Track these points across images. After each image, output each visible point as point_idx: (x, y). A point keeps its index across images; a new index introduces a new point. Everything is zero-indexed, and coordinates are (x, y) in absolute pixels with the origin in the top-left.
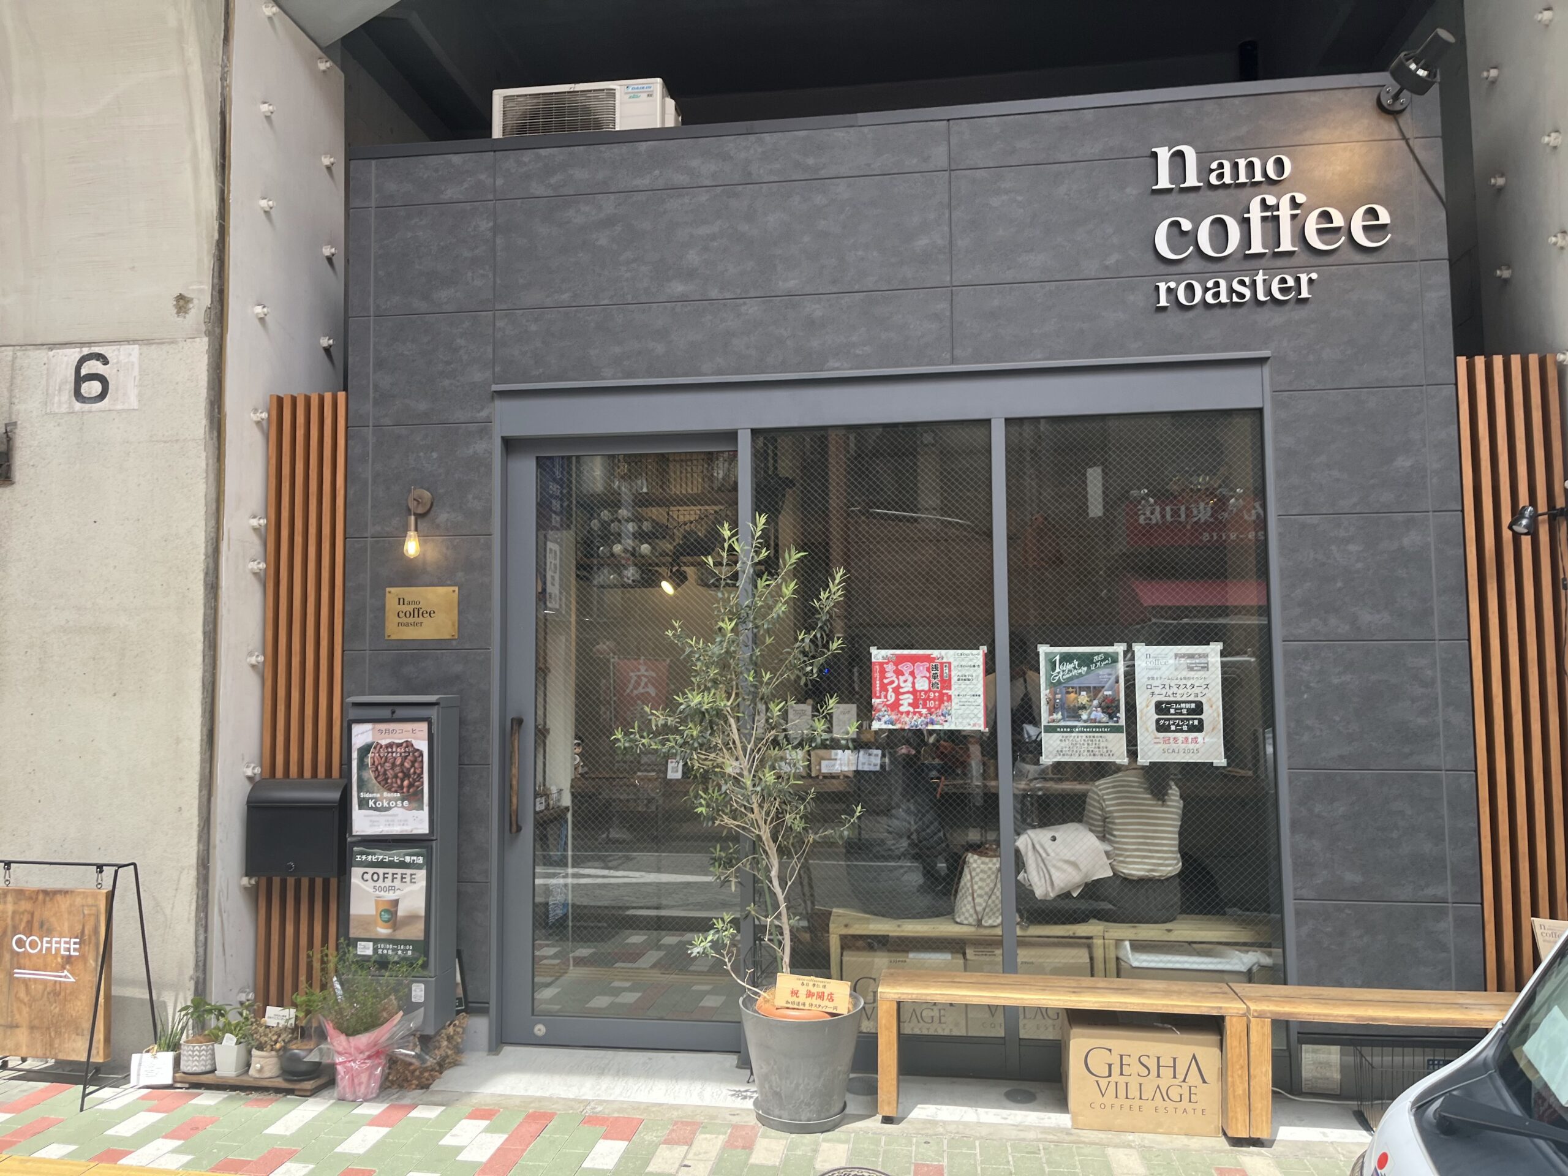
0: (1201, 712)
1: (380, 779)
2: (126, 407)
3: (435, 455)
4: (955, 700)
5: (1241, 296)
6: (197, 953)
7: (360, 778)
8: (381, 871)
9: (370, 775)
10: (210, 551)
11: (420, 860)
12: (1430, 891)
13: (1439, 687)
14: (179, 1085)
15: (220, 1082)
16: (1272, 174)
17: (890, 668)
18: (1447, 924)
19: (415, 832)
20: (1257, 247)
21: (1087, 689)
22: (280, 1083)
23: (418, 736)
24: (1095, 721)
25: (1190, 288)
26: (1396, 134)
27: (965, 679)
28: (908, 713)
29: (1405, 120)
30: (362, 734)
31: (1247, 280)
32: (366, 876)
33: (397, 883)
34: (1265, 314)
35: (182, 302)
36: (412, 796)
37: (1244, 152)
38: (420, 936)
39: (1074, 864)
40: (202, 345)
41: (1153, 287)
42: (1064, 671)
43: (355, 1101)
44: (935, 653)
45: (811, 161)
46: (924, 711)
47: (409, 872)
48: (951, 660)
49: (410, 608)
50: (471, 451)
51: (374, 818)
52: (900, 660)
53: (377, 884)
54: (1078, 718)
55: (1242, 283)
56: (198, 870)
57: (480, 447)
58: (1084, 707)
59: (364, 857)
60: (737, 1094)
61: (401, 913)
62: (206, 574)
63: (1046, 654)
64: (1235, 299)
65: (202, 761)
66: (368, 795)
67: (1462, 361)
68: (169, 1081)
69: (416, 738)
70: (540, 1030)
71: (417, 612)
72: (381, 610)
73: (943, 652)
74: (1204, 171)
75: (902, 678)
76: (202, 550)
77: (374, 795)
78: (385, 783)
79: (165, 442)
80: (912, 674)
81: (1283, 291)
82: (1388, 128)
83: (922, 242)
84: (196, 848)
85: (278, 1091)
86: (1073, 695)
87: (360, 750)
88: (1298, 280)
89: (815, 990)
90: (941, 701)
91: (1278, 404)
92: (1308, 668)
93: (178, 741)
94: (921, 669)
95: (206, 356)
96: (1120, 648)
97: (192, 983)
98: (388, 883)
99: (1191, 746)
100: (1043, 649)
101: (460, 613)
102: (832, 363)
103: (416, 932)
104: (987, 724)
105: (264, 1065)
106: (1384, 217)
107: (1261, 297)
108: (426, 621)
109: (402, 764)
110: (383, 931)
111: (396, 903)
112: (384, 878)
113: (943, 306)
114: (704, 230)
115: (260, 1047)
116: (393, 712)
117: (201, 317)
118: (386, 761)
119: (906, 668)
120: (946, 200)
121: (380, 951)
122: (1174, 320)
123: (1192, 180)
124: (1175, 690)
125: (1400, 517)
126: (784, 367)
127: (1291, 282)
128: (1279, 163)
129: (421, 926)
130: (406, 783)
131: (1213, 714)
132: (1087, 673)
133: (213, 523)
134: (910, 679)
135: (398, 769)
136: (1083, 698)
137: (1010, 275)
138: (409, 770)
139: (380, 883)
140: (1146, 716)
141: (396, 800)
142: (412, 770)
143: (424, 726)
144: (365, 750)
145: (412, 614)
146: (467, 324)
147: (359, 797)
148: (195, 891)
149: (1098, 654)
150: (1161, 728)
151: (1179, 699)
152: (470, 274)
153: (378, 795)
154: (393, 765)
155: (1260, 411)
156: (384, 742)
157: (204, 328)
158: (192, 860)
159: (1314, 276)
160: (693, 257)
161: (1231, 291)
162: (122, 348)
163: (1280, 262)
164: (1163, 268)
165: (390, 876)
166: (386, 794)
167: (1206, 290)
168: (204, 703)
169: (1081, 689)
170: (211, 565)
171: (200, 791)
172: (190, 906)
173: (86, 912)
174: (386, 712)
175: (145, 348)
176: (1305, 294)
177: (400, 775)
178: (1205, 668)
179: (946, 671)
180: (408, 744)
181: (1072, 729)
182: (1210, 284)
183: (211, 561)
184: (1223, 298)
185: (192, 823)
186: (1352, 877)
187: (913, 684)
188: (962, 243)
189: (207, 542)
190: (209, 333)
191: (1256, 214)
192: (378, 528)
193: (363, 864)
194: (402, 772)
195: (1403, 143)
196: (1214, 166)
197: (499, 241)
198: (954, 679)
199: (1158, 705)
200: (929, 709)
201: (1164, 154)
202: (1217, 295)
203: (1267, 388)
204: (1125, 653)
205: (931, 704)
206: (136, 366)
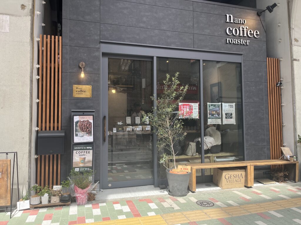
0: (232, 115)
1: (81, 129)
2: (5, 31)
3: (85, 55)
4: (193, 113)
5: (239, 43)
6: (29, 175)
7: (76, 129)
8: (81, 151)
9: (78, 128)
10: (31, 71)
11: (91, 148)
12: (263, 144)
13: (265, 111)
14: (31, 208)
15: (44, 206)
16: (243, 23)
17: (182, 106)
18: (266, 149)
19: (90, 141)
20: (241, 35)
21: (215, 111)
22: (61, 204)
23: (90, 119)
24: (216, 117)
25: (232, 40)
26: (259, 20)
27: (195, 109)
28: (185, 115)
29: (261, 17)
30: (76, 119)
31: (240, 40)
32: (77, 153)
33: (85, 153)
34: (242, 47)
35: (23, 7)
36: (89, 133)
37: (240, 18)
38: (91, 165)
39: (211, 143)
40: (29, 18)
41: (226, 39)
42: (211, 107)
43: (83, 205)
44: (190, 104)
45: (168, 4)
46: (188, 115)
47: (88, 151)
48: (193, 105)
49: (79, 90)
50: (94, 55)
51: (79, 139)
52: (184, 105)
53: (80, 154)
54: (213, 116)
55: (239, 40)
56: (29, 154)
57: (96, 54)
58: (214, 114)
59: (77, 148)
60: (160, 192)
61: (86, 160)
62: (30, 77)
63: (209, 104)
64: (238, 43)
65: (30, 125)
66: (78, 133)
67: (268, 58)
68: (29, 207)
69: (90, 120)
70: (110, 185)
71: (82, 91)
72: (72, 90)
73: (191, 104)
74: (234, 20)
75: (184, 109)
76: (29, 71)
77: (80, 133)
78: (82, 130)
79: (17, 42)
80: (186, 108)
81: (245, 43)
82: (258, 18)
83: (188, 24)
84: (28, 148)
85: (60, 206)
86: (213, 112)
87: (76, 122)
88: (247, 41)
89: (185, 168)
90: (191, 113)
91: (244, 62)
92: (247, 107)
93: (22, 120)
94: (188, 107)
95: (30, 21)
96: (220, 103)
97: (28, 182)
98: (83, 153)
99: (231, 121)
100: (208, 103)
101: (92, 92)
102: (172, 45)
103: (90, 165)
104: (199, 117)
105: (56, 200)
106: (258, 33)
107: (242, 43)
108: (83, 93)
109: (87, 125)
110: (81, 165)
111: (85, 158)
112: (82, 152)
113: (192, 37)
114: (147, 14)
115: (54, 196)
116: (83, 114)
117: (29, 11)
118: (82, 125)
119: (185, 106)
120: (193, 17)
121: (81, 170)
122: (229, 46)
123: (232, 21)
124: (228, 111)
125: (260, 83)
126: (163, 44)
127: (246, 42)
128: (244, 21)
129: (91, 163)
130: (87, 130)
131: (234, 115)
132: (215, 108)
133: (31, 64)
134: (186, 109)
135: (85, 127)
136: (214, 112)
137: (203, 33)
138: (88, 127)
139: (81, 154)
140: (224, 116)
141: (85, 134)
142: (89, 127)
143: (92, 117)
144: (77, 122)
145: (80, 91)
146: (93, 25)
147: (75, 133)
148: (28, 159)
149: (217, 104)
150: (226, 118)
151: (229, 113)
152: (94, 14)
153: (81, 133)
154: (84, 126)
155: (241, 63)
156: (82, 120)
157: (29, 14)
158: (27, 151)
159: (249, 41)
160: (145, 19)
161: (238, 42)
162: (4, 16)
163: (244, 38)
164: (227, 36)
165: (83, 152)
166: (82, 133)
167: (234, 41)
168: (30, 111)
169: (214, 111)
170: (31, 75)
171: (29, 133)
172: (27, 163)
173: (3, 165)
174: (82, 113)
175: (11, 17)
176: (248, 44)
177: (86, 128)
178: (233, 107)
179: (192, 107)
180: (88, 121)
181: (213, 118)
182: (235, 40)
183: (31, 74)
184: (236, 43)
185: (27, 142)
186: (253, 142)
187: (186, 110)
188: (195, 26)
189: (30, 69)
190: (31, 16)
191: (241, 29)
192: (71, 70)
193: (76, 150)
194: (87, 127)
195: (260, 21)
196: (235, 19)
197: (101, 7)
198: (193, 109)
199: (226, 114)
200: (189, 114)
201: (228, 16)
202: (235, 42)
203: (242, 60)
204: (221, 104)
205: (189, 113)
206: (9, 21)
